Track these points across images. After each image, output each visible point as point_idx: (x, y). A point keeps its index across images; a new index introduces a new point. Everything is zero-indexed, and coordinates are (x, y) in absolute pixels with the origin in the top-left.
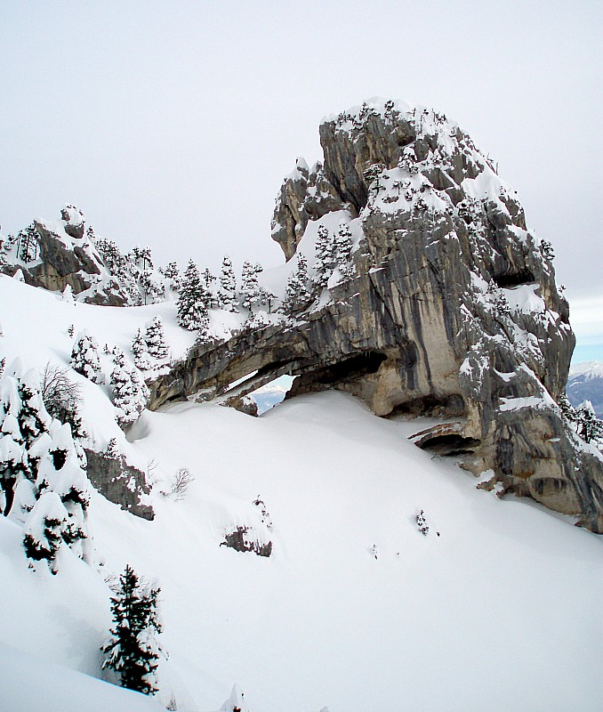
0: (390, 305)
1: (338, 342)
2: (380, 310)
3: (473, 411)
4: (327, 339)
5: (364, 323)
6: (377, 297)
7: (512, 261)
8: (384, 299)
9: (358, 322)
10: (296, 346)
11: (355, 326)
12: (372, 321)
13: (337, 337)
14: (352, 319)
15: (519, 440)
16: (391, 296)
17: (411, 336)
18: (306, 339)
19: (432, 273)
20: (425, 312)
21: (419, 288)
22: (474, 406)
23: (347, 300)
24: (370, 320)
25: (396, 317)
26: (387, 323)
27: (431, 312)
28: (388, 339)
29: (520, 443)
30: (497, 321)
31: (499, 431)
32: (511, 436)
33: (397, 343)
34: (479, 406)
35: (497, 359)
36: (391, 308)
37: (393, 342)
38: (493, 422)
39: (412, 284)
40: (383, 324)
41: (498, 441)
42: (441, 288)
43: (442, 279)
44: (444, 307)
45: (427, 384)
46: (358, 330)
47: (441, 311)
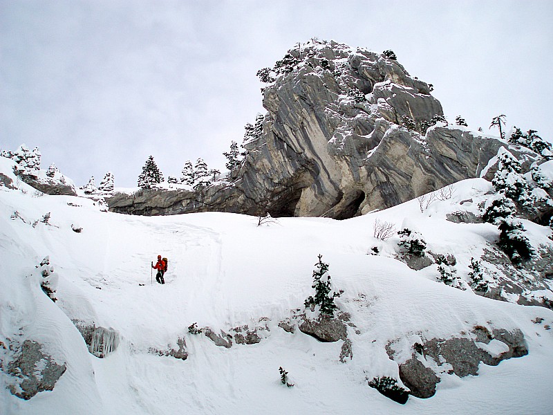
0: (289, 141)
1: (261, 182)
2: (283, 148)
3: (342, 165)
4: (253, 183)
5: (275, 161)
6: (280, 140)
7: (371, 78)
8: (284, 140)
9: (270, 162)
10: (239, 200)
11: (270, 166)
12: (280, 158)
13: (259, 178)
14: (265, 161)
15: (396, 178)
16: (287, 135)
17: (309, 155)
18: (242, 192)
19: (302, 101)
20: (310, 131)
21: (300, 117)
22: (341, 161)
23: (257, 149)
24: (279, 157)
25: (296, 148)
26: (291, 154)
27: (312, 128)
28: (294, 165)
29: (398, 180)
30: (357, 108)
31: (373, 175)
32: (387, 178)
33: (303, 166)
34: (346, 159)
35: (362, 130)
36: (291, 143)
37: (299, 166)
38: (363, 168)
39: (294, 117)
40: (289, 157)
41: (378, 185)
42: (311, 107)
43: (310, 101)
44: (316, 117)
45: (329, 183)
46: (273, 168)
47: (316, 122)
